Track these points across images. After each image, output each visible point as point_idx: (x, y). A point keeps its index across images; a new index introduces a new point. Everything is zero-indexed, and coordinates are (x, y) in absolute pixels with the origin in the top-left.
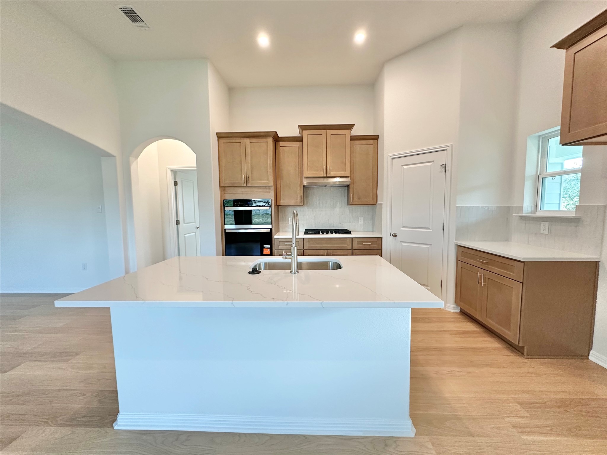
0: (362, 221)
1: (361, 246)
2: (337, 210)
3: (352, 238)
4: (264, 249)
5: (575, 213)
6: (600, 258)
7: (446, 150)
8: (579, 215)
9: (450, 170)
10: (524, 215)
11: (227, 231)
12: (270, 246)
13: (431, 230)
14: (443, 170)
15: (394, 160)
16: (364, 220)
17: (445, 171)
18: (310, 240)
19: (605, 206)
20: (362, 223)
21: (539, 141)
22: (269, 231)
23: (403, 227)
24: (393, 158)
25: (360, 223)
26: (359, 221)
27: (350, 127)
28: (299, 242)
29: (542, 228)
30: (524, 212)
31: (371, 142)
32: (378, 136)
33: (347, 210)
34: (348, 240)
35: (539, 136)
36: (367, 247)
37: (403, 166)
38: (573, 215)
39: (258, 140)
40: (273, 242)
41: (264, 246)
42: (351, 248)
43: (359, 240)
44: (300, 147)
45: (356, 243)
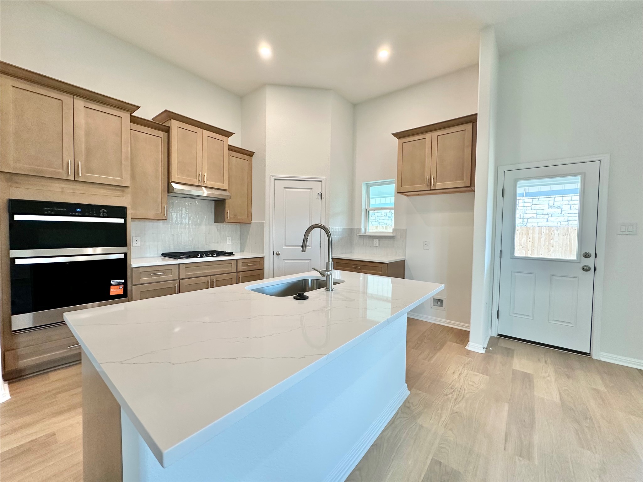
0: (230, 241)
1: (246, 268)
2: (203, 227)
3: (237, 260)
4: (111, 287)
5: (392, 233)
6: (405, 258)
7: (321, 181)
8: (395, 234)
9: (324, 198)
10: (362, 234)
11: (18, 262)
12: (123, 281)
13: (310, 247)
14: (320, 197)
15: (276, 181)
16: (232, 240)
17: (321, 199)
18: (188, 265)
19: (406, 229)
20: (230, 243)
21: (366, 187)
22: (123, 257)
23: (286, 246)
24: (275, 179)
25: (228, 243)
26: (228, 241)
27: (228, 134)
28: (173, 270)
29: (374, 242)
30: (362, 233)
31: (246, 157)
32: (253, 153)
33: (215, 228)
34: (233, 262)
35: (366, 184)
36: (251, 268)
37: (285, 188)
38: (392, 234)
39: (104, 108)
40: (129, 273)
41: (112, 282)
42: (236, 271)
43: (244, 261)
44: (163, 140)
45: (241, 264)
